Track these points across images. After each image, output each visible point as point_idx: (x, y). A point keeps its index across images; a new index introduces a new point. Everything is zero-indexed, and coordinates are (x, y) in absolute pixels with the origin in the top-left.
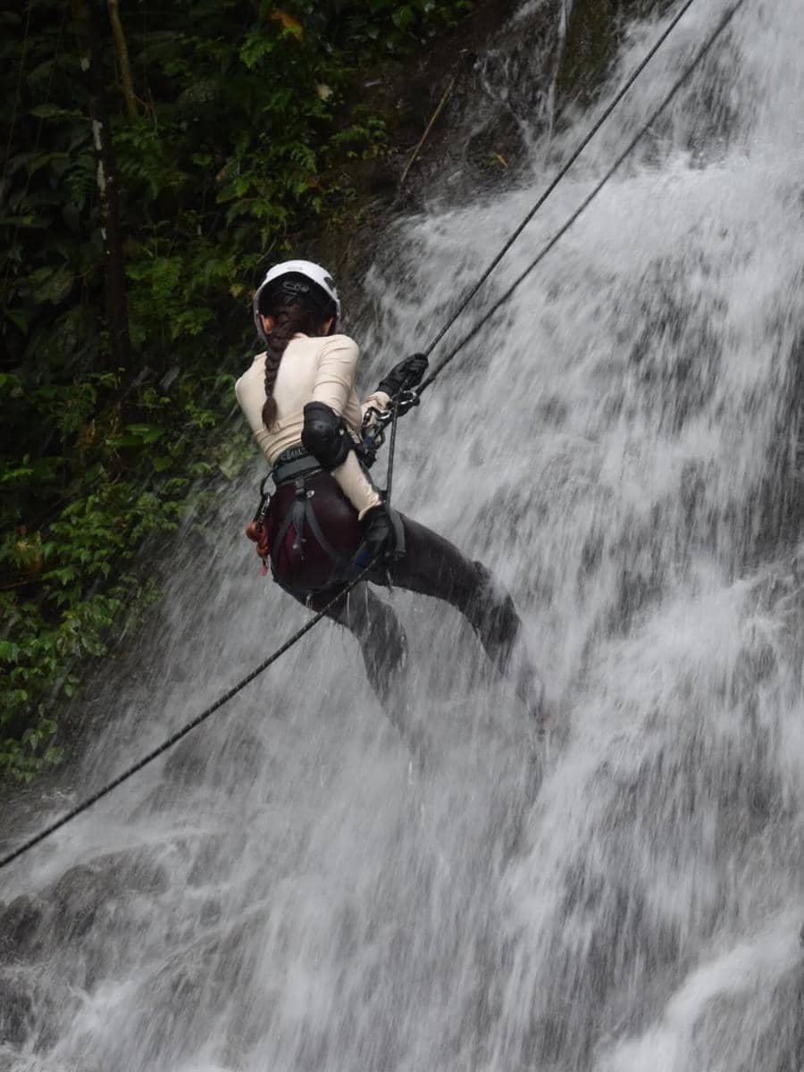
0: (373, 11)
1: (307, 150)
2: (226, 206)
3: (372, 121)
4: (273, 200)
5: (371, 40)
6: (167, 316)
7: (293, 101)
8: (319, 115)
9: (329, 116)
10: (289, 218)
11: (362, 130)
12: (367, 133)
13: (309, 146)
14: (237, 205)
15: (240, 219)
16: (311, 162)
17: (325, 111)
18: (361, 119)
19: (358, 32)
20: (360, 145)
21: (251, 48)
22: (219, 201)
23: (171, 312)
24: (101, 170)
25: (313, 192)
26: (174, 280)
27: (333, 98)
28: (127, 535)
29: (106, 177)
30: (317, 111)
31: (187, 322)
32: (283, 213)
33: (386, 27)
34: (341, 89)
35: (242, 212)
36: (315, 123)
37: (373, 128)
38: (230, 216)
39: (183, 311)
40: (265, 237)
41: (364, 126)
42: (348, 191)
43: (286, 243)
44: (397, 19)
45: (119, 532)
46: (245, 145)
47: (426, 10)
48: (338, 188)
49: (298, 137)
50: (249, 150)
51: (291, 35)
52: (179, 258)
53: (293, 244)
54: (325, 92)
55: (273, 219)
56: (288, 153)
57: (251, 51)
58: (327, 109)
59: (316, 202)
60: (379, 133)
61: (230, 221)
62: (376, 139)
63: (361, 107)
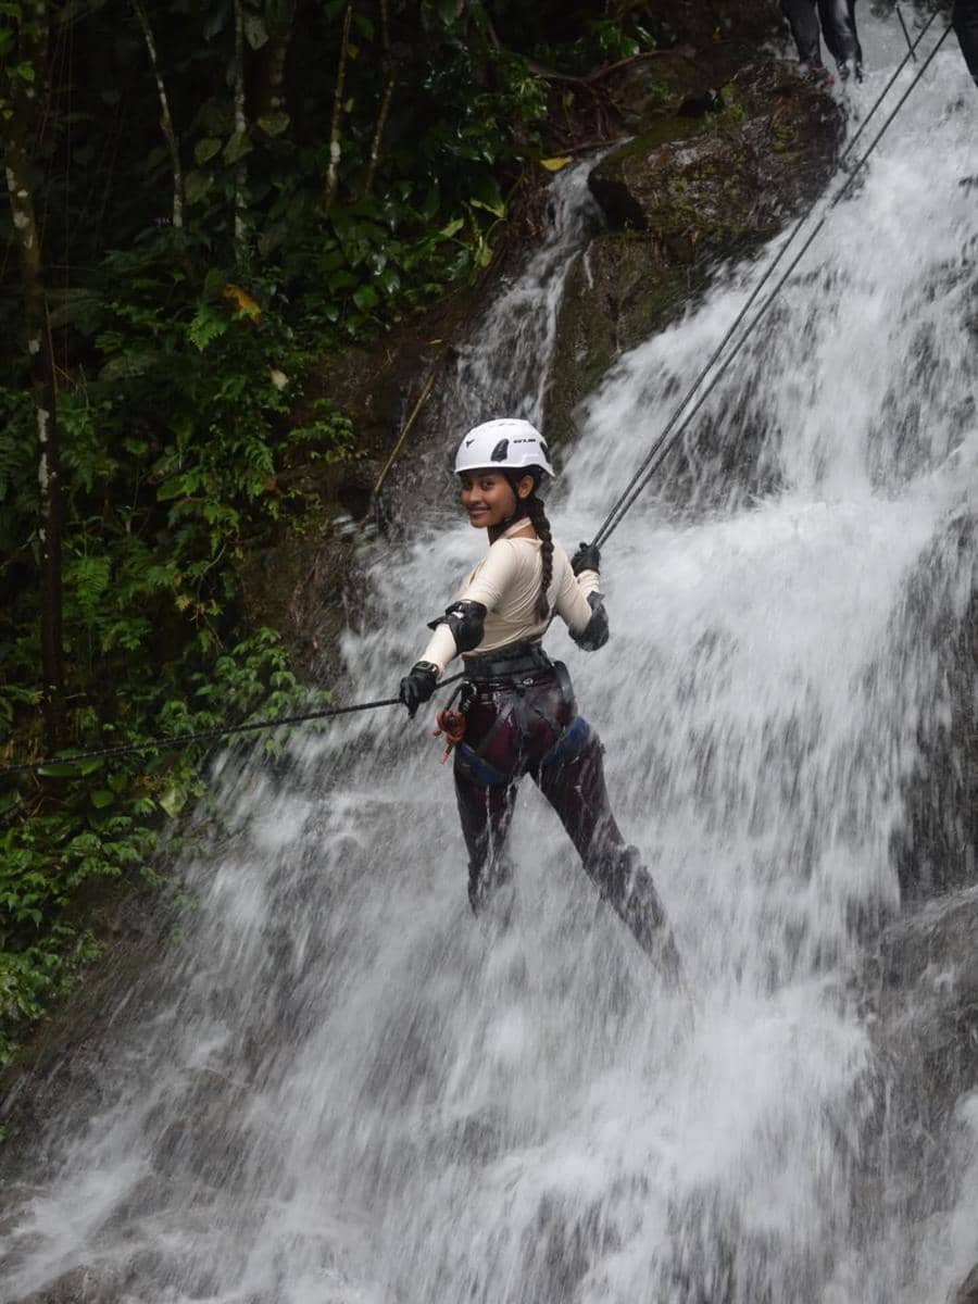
0: (332, 290)
1: (264, 449)
2: (169, 504)
3: (337, 419)
4: (224, 501)
5: (329, 322)
6: (96, 624)
7: (247, 389)
8: (276, 408)
9: (284, 409)
10: (242, 522)
11: (326, 428)
12: (332, 431)
13: (267, 443)
14: (181, 504)
15: (183, 521)
16: (268, 461)
17: (281, 404)
18: (323, 414)
19: (315, 312)
20: (324, 444)
21: (201, 329)
22: (160, 498)
23: (101, 620)
24: (44, 464)
25: (268, 494)
26: (102, 583)
27: (291, 387)
28: (63, 880)
29: (49, 472)
30: (273, 402)
31: (120, 634)
32: (234, 517)
33: (347, 309)
34: (301, 378)
35: (187, 512)
36: (271, 416)
37: (339, 427)
38: (173, 516)
39: (115, 621)
40: (215, 545)
41: (328, 423)
42: (311, 497)
43: (237, 550)
44: (358, 300)
45: (52, 876)
46: (187, 435)
47: (391, 290)
48: (299, 493)
49: (250, 430)
50: (192, 441)
51: (247, 316)
52: (107, 558)
53: (245, 552)
54: (280, 380)
55: (225, 524)
56: (241, 449)
57: (202, 332)
58: (284, 401)
59: (273, 506)
60: (345, 433)
61: (172, 521)
62: (342, 439)
63: (323, 401)
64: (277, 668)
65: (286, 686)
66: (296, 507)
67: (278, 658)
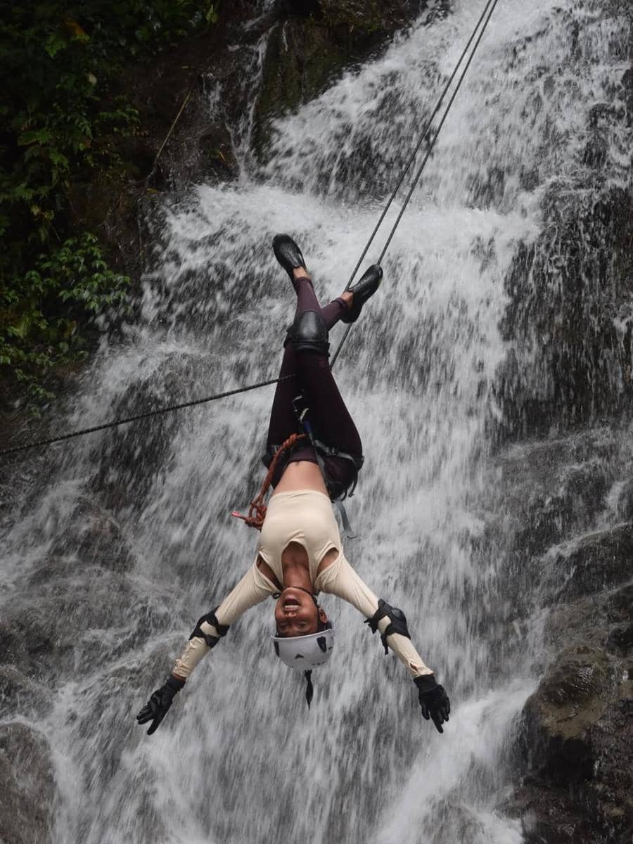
0: (123, 26)
1: (85, 121)
2: (24, 148)
3: (130, 109)
4: (60, 151)
5: (120, 46)
8: (92, 97)
9: (97, 99)
10: (70, 165)
11: (124, 114)
12: (127, 116)
13: (87, 119)
14: (34, 148)
15: (32, 159)
16: (88, 130)
18: (121, 105)
20: (122, 123)
21: (52, 44)
22: (19, 144)
25: (88, 151)
27: (100, 84)
30: (89, 94)
33: (132, 40)
35: (37, 154)
36: (89, 102)
37: (131, 114)
38: (27, 155)
40: (54, 176)
41: (124, 111)
42: (115, 156)
43: (66, 182)
44: (138, 34)
47: (155, 29)
48: (107, 152)
49: (77, 109)
50: (38, 110)
51: (79, 40)
53: (70, 183)
54: (93, 79)
55: (60, 165)
56: (72, 121)
57: (54, 47)
58: (96, 94)
59: (89, 158)
60: (135, 119)
61: (26, 160)
62: (132, 122)
63: (121, 97)
64: (96, 258)
65: (101, 269)
66: (105, 161)
67: (97, 252)
